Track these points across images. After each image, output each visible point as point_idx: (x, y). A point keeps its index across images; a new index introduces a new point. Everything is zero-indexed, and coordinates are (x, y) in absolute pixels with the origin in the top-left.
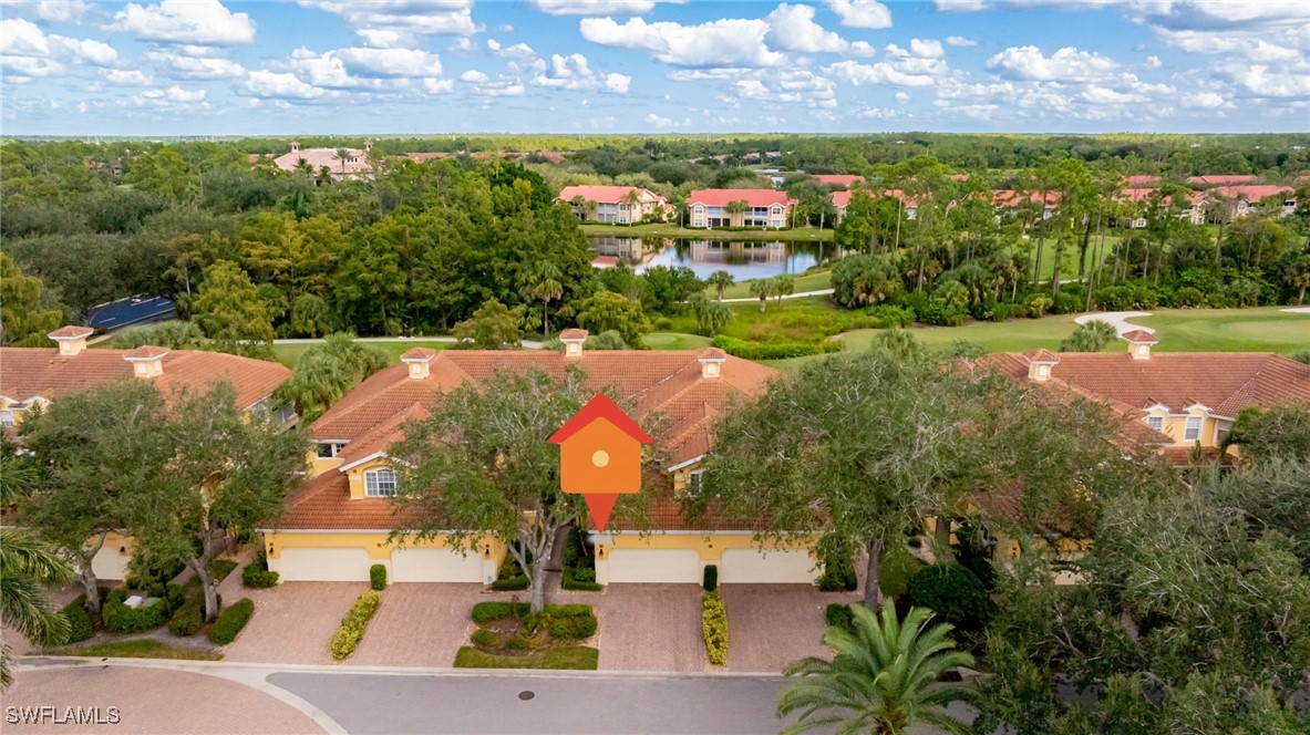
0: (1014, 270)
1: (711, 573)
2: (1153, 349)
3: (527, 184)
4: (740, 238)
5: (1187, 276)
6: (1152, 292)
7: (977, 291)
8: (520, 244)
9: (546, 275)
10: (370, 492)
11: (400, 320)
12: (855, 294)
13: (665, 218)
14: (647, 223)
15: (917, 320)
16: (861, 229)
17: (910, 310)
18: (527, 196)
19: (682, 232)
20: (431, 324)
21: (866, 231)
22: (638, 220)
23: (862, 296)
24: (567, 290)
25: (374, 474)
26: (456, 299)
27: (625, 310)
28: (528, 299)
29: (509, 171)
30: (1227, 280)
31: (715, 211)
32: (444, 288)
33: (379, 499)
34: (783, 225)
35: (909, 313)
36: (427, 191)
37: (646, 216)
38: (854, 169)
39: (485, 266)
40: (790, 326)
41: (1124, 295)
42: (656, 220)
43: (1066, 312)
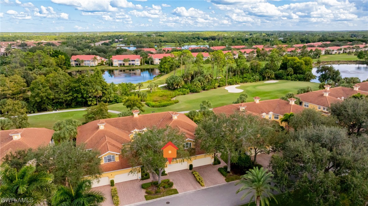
0: (210, 77)
1: (191, 166)
2: (260, 100)
3: (63, 56)
4: (128, 69)
5: (245, 75)
6: (239, 80)
7: (202, 83)
8: (89, 81)
9: (98, 90)
10: (105, 162)
11: (51, 106)
12: (174, 86)
13: (104, 64)
14: (100, 66)
15: (190, 92)
16: (166, 67)
17: (188, 89)
18: (63, 60)
19: (111, 68)
20: (61, 106)
21: (167, 67)
22: (97, 65)
23: (176, 87)
24: (103, 93)
25: (106, 157)
26: (70, 98)
27: (137, 101)
28: (92, 96)
29: (56, 52)
30: (253, 76)
31: (120, 61)
32: (66, 95)
33: (108, 163)
34: (139, 64)
35: (188, 90)
36: (36, 62)
37: (99, 63)
38: (151, 46)
39: (78, 88)
40: (161, 96)
41: (233, 81)
42: (102, 64)
43: (222, 86)
